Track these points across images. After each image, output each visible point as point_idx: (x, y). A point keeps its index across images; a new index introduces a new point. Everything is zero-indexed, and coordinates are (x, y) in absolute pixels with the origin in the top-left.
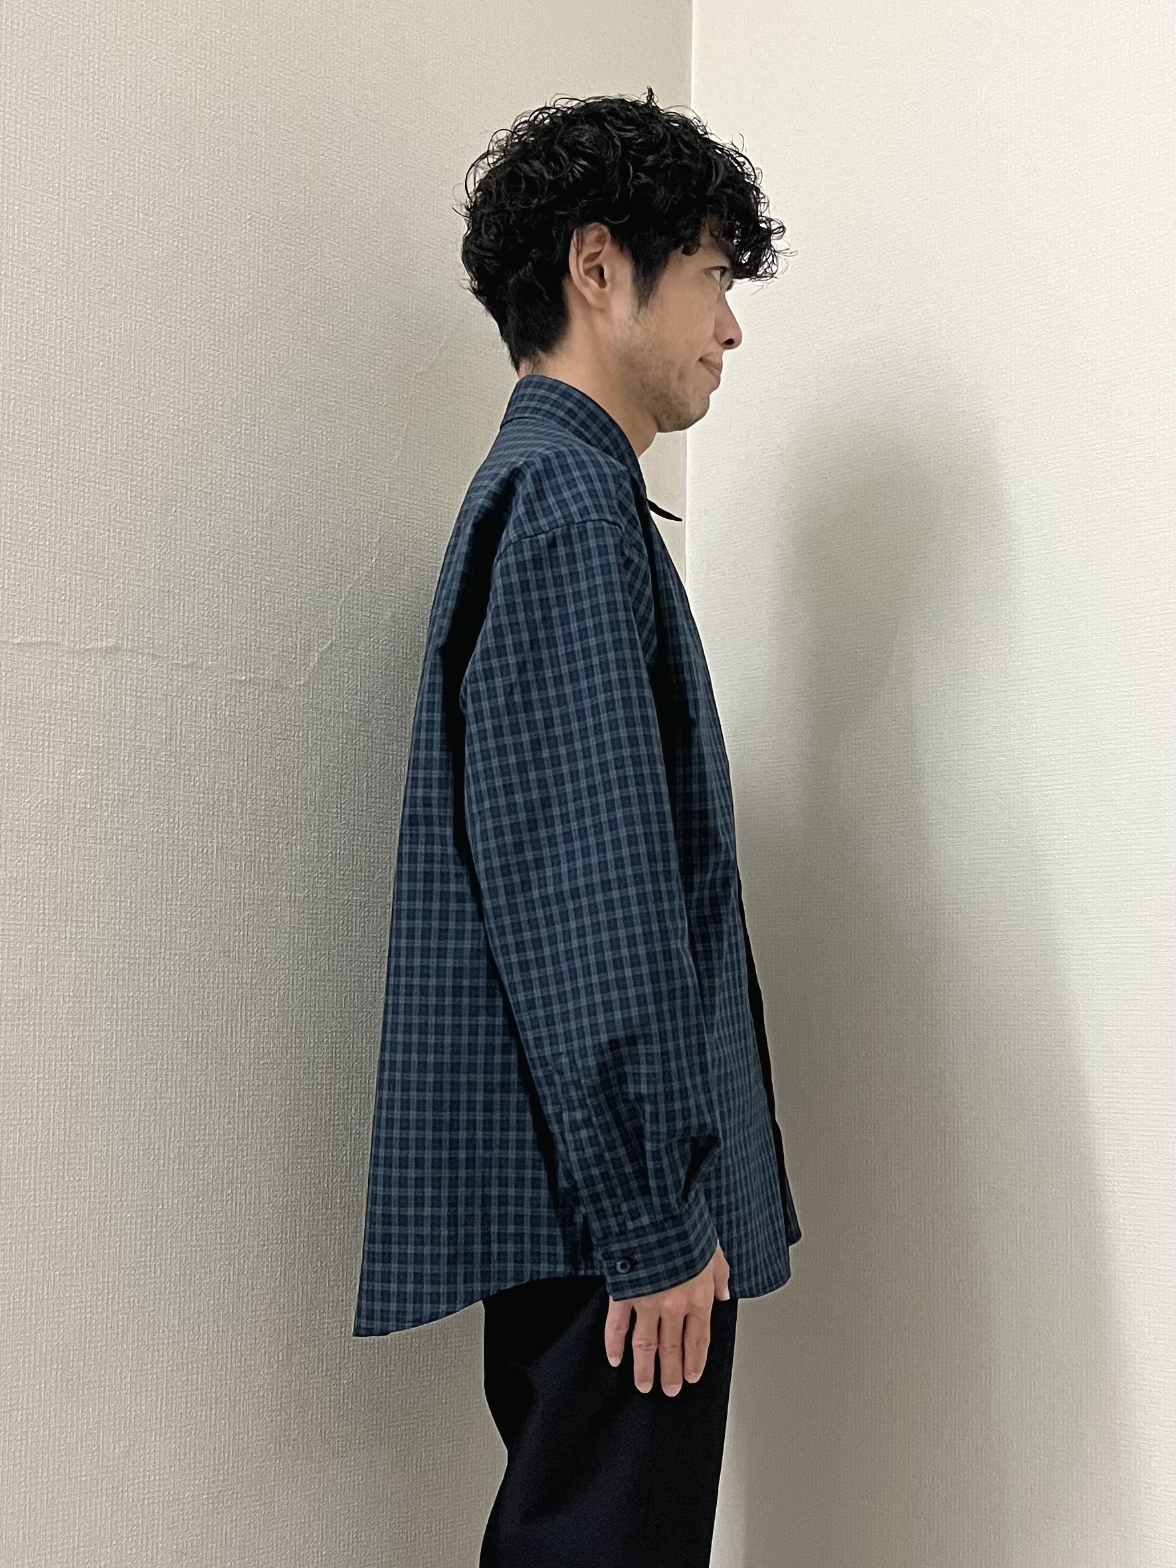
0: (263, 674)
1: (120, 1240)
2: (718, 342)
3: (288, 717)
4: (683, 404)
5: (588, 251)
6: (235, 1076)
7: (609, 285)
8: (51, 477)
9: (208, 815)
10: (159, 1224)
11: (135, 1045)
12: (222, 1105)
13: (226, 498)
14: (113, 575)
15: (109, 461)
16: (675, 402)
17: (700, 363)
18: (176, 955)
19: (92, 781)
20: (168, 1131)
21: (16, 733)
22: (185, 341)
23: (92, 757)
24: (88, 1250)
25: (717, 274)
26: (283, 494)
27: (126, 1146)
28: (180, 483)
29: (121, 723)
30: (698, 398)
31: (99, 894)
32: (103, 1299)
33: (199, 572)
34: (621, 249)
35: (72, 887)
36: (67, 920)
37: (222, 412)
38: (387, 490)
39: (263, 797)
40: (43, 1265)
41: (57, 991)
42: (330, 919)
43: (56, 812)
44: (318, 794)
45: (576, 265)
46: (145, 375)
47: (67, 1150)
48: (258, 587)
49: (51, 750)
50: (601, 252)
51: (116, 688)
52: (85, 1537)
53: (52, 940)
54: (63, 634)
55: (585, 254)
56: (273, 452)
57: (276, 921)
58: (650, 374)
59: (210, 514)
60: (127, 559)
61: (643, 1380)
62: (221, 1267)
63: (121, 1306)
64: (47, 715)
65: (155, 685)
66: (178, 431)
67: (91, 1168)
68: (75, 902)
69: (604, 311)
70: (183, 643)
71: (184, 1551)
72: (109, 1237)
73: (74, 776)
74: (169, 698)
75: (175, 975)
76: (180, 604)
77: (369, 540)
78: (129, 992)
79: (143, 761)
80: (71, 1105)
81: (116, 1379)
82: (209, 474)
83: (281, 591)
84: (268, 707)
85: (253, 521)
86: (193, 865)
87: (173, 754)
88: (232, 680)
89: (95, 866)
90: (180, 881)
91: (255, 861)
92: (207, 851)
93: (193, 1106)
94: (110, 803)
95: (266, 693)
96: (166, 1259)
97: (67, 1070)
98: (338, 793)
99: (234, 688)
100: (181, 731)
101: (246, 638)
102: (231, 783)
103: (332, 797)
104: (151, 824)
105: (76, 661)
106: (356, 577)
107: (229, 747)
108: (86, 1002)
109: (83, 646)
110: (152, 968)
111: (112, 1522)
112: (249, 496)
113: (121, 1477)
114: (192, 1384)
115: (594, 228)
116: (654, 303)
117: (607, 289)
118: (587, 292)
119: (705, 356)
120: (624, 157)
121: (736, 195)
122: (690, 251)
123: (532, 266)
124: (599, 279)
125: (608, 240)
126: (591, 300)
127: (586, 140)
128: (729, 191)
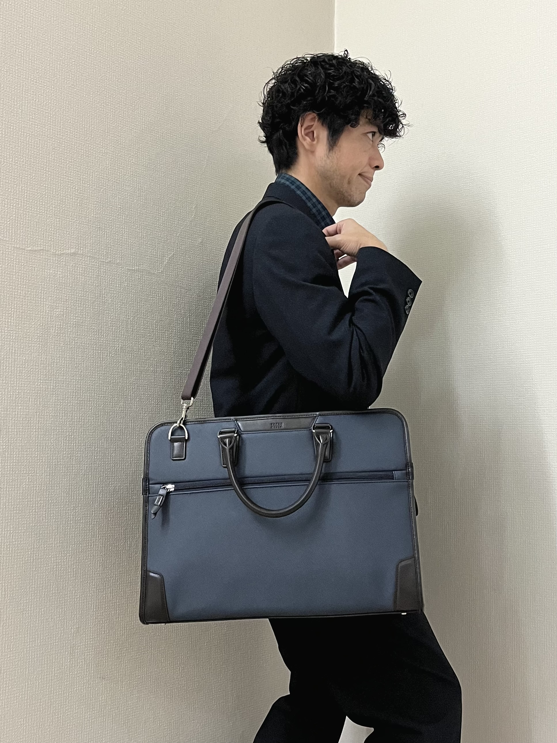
0: (143, 267)
1: (75, 531)
2: (371, 167)
3: (154, 287)
4: (350, 195)
5: (307, 124)
6: (128, 454)
7: (316, 140)
8: (46, 173)
9: (117, 332)
10: (93, 523)
11: (82, 439)
12: (123, 467)
13: (126, 185)
14: (74, 219)
15: (72, 166)
16: (346, 194)
17: (359, 176)
18: (101, 397)
19: (63, 315)
20: (97, 479)
21: (28, 292)
22: (108, 112)
23: (63, 304)
24: (60, 535)
25: (370, 135)
26: (152, 184)
27: (78, 486)
28: (105, 178)
29: (77, 288)
30: (358, 193)
31: (66, 368)
32: (66, 559)
33: (114, 219)
34: (322, 124)
35: (54, 364)
36: (51, 380)
37: (125, 145)
38: (199, 184)
39: (142, 324)
40: (39, 542)
41: (47, 413)
42: (172, 381)
43: (46, 329)
44: (167, 323)
45: (301, 131)
46: (89, 127)
47: (50, 488)
48: (141, 227)
49: (45, 300)
50: (313, 124)
51: (75, 272)
52: (57, 671)
53: (44, 389)
54: (50, 246)
55: (305, 126)
56: (148, 165)
57: (148, 382)
58: (334, 182)
59: (119, 192)
60: (80, 212)
62: (121, 543)
63: (75, 561)
64: (43, 284)
65: (93, 271)
66: (104, 153)
67: (61, 497)
68: (55, 371)
69: (313, 152)
70: (106, 252)
71: (104, 677)
72: (70, 529)
73: (55, 312)
74: (99, 277)
75: (101, 406)
76: (104, 233)
77: (191, 207)
78: (80, 414)
79: (87, 306)
80: (53, 467)
81: (72, 596)
82: (118, 174)
83: (151, 229)
84: (145, 282)
85: (138, 197)
86: (109, 355)
87: (101, 303)
88: (128, 269)
89: (64, 355)
90: (104, 362)
91: (138, 354)
92: (116, 349)
93: (109, 467)
94: (72, 325)
95: (144, 276)
96: (96, 540)
97: (51, 450)
98: (176, 323)
99: (129, 273)
100: (105, 293)
101: (135, 250)
102: (127, 317)
103: (174, 324)
104: (91, 336)
105: (57, 259)
106: (185, 223)
107: (127, 300)
108: (60, 418)
109: (60, 252)
110: (90, 403)
111: (70, 664)
112: (137, 185)
113: (74, 643)
114: (108, 598)
115: (309, 114)
116: (336, 148)
117: (315, 142)
118: (305, 143)
119: (362, 173)
120: (325, 82)
121: (380, 100)
122: (354, 126)
123: (282, 131)
124: (311, 137)
125: (316, 120)
126: (307, 147)
127: (309, 74)
128: (376, 98)
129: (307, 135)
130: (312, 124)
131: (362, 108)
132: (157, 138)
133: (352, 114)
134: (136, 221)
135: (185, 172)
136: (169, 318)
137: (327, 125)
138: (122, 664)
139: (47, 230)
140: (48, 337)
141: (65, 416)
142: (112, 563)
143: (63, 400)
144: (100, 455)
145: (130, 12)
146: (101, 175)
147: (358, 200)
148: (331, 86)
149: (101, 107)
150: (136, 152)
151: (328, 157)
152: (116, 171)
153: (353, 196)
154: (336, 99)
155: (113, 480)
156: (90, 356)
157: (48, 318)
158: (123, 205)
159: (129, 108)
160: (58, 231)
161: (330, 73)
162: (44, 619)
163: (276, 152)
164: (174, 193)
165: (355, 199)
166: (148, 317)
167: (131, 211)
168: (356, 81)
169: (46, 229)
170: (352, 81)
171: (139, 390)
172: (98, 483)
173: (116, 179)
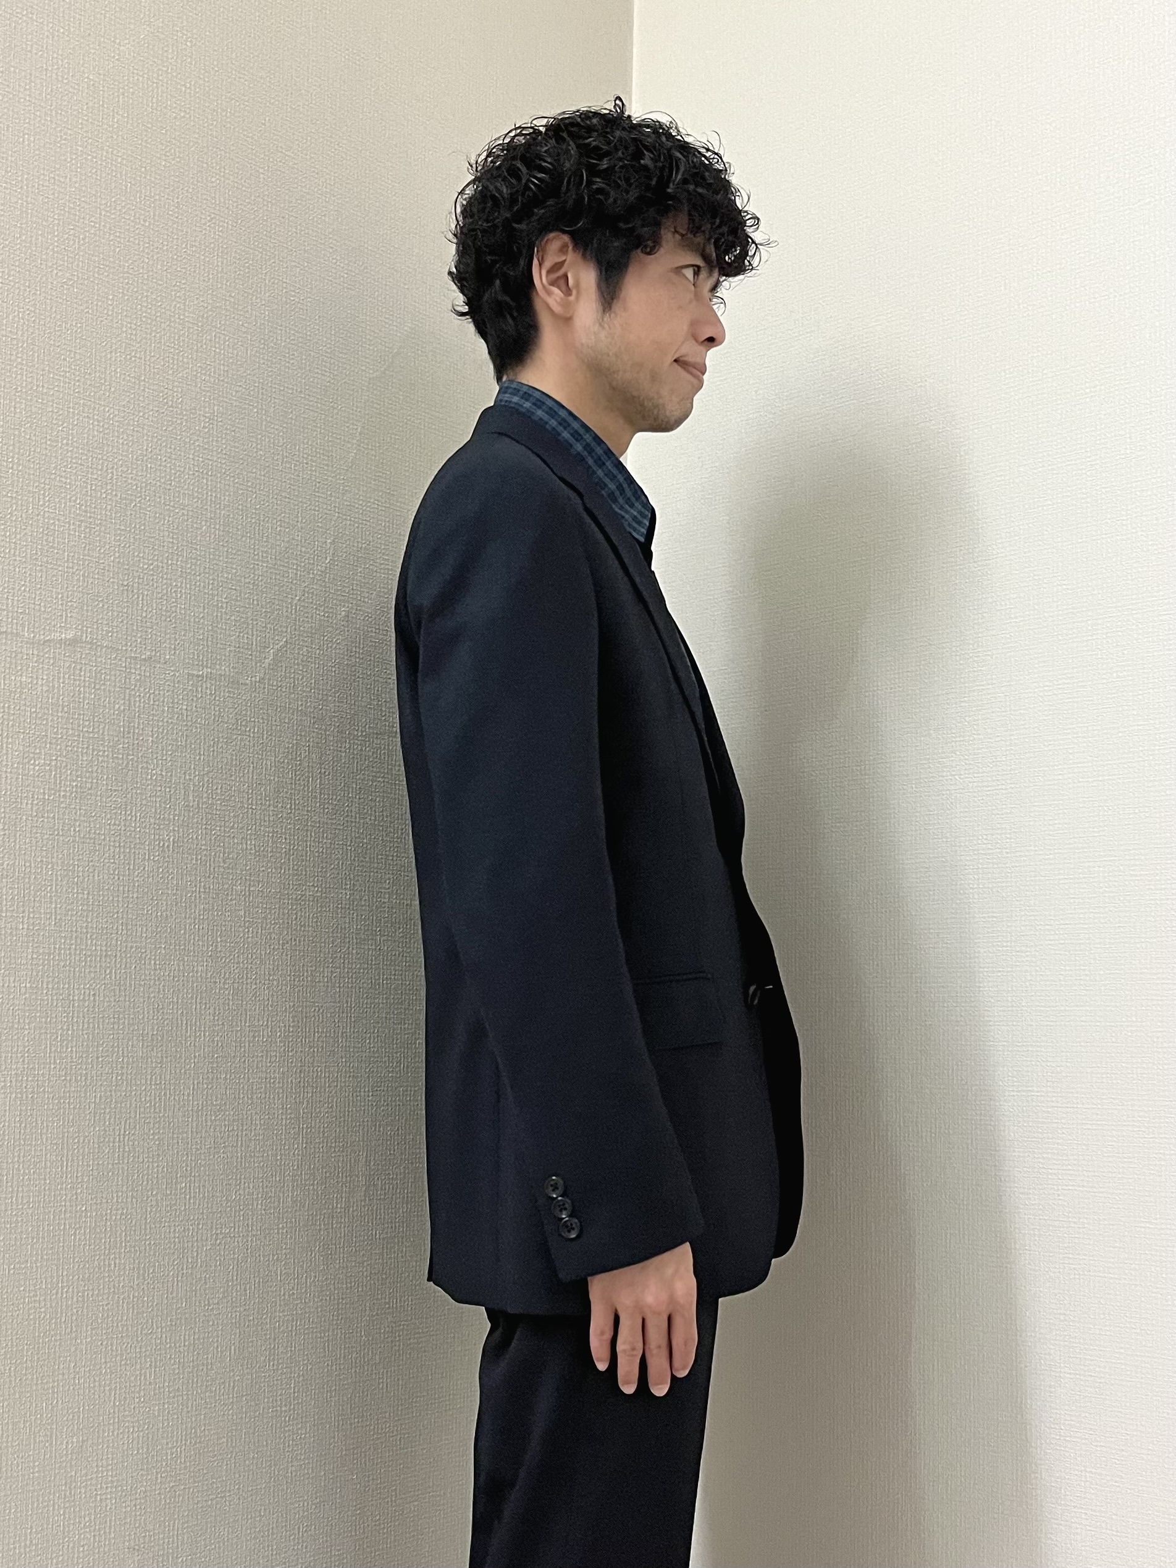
0: (220, 669)
1: (75, 1233)
2: (696, 341)
3: (243, 713)
5: (551, 259)
6: (189, 1069)
7: (574, 292)
9: (165, 808)
10: (114, 1218)
11: (91, 1036)
12: (177, 1098)
13: (185, 495)
14: (72, 568)
15: (69, 454)
17: (674, 364)
18: (132, 947)
19: (50, 772)
20: (123, 1123)
22: (146, 338)
23: (51, 748)
25: (689, 273)
26: (240, 492)
27: (82, 1139)
28: (140, 478)
29: (79, 715)
31: (57, 885)
32: (57, 1293)
33: (158, 566)
34: (584, 256)
35: (29, 878)
36: (24, 912)
37: (182, 409)
38: (341, 491)
39: (219, 791)
41: (14, 982)
42: (284, 914)
43: (14, 803)
44: (272, 790)
45: (540, 277)
46: (106, 370)
47: (22, 1142)
48: (216, 583)
49: (10, 740)
50: (565, 260)
51: (75, 680)
52: (36, 1534)
54: (23, 625)
55: (548, 264)
56: (231, 450)
57: (231, 915)
59: (168, 510)
60: (86, 552)
61: (628, 1383)
62: (174, 1261)
63: (75, 1299)
65: (113, 678)
66: (138, 426)
67: (46, 1161)
68: (32, 893)
69: (569, 320)
70: (141, 637)
71: (137, 1547)
72: (64, 1228)
73: (32, 767)
74: (128, 691)
75: (131, 967)
76: (138, 598)
77: (324, 540)
78: (85, 984)
79: (101, 753)
80: (27, 1097)
81: (69, 1374)
82: (168, 470)
83: (238, 588)
84: (225, 702)
85: (211, 518)
86: (149, 858)
87: (131, 747)
88: (189, 674)
89: (52, 858)
90: (136, 873)
91: (210, 855)
92: (164, 844)
93: (148, 1099)
94: (68, 794)
95: (222, 689)
96: (120, 1253)
97: (23, 1061)
98: (292, 789)
99: (191, 683)
100: (139, 724)
101: (203, 634)
102: (187, 777)
103: (287, 792)
104: (109, 816)
105: (36, 652)
106: (311, 576)
107: (186, 741)
108: (42, 993)
109: (42, 637)
110: (108, 960)
111: (64, 1518)
112: (207, 493)
113: (73, 1473)
114: (145, 1379)
115: (554, 238)
116: (617, 306)
117: (572, 298)
118: (551, 301)
119: (681, 357)
120: (579, 163)
121: (700, 190)
122: (651, 250)
123: (501, 282)
124: (564, 288)
125: (571, 248)
126: (557, 309)
127: (546, 152)
128: (691, 187)
129: (553, 283)
130: (564, 258)
131: (665, 211)
132: (252, 393)
133: (643, 226)
134: (207, 570)
135: (312, 466)
136: (276, 779)
137: (594, 259)
138: (175, 1520)
139: (16, 591)
140: (17, 818)
141: (53, 988)
142: (153, 1302)
143: (49, 954)
144: (129, 1072)
145: (192, 124)
146: (131, 473)
147: (677, 414)
148: (593, 171)
149: (131, 328)
150: (205, 423)
151: (600, 325)
152: (164, 464)
153: (664, 405)
154: (607, 195)
155: (157, 1126)
156: (106, 861)
157: (17, 778)
158: (178, 538)
159: (191, 330)
160: (38, 593)
161: (589, 144)
162: (8, 1423)
163: (490, 331)
164: (287, 511)
165: (668, 413)
166: (231, 776)
167: (196, 549)
168: (647, 157)
169: (14, 589)
170: (638, 155)
171: (212, 933)
172: (125, 1132)
173: (163, 481)
